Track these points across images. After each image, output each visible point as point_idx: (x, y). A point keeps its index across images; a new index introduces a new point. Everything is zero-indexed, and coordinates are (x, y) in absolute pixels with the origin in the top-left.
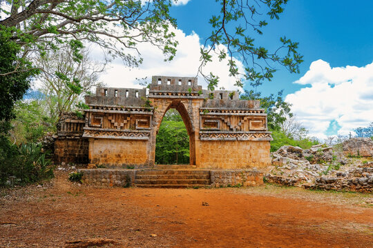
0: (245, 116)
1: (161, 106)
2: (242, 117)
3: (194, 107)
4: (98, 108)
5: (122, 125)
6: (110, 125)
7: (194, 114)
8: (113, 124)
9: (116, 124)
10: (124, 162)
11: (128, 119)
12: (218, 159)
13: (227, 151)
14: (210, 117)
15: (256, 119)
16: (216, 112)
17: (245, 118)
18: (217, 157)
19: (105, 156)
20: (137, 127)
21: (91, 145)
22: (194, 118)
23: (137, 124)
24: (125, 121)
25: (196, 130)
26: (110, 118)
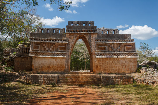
0: (122, 43)
1: (73, 38)
2: (121, 44)
3: (92, 38)
4: (37, 40)
5: (51, 49)
6: (44, 49)
7: (92, 43)
8: (46, 48)
9: (47, 49)
10: (52, 70)
11: (54, 46)
12: (106, 68)
13: (111, 64)
14: (102, 44)
15: (129, 45)
16: (105, 41)
17: (122, 45)
18: (106, 67)
19: (42, 67)
20: (59, 50)
21: (33, 61)
22: (92, 45)
23: (59, 48)
24: (52, 47)
25: (93, 52)
26: (44, 45)
